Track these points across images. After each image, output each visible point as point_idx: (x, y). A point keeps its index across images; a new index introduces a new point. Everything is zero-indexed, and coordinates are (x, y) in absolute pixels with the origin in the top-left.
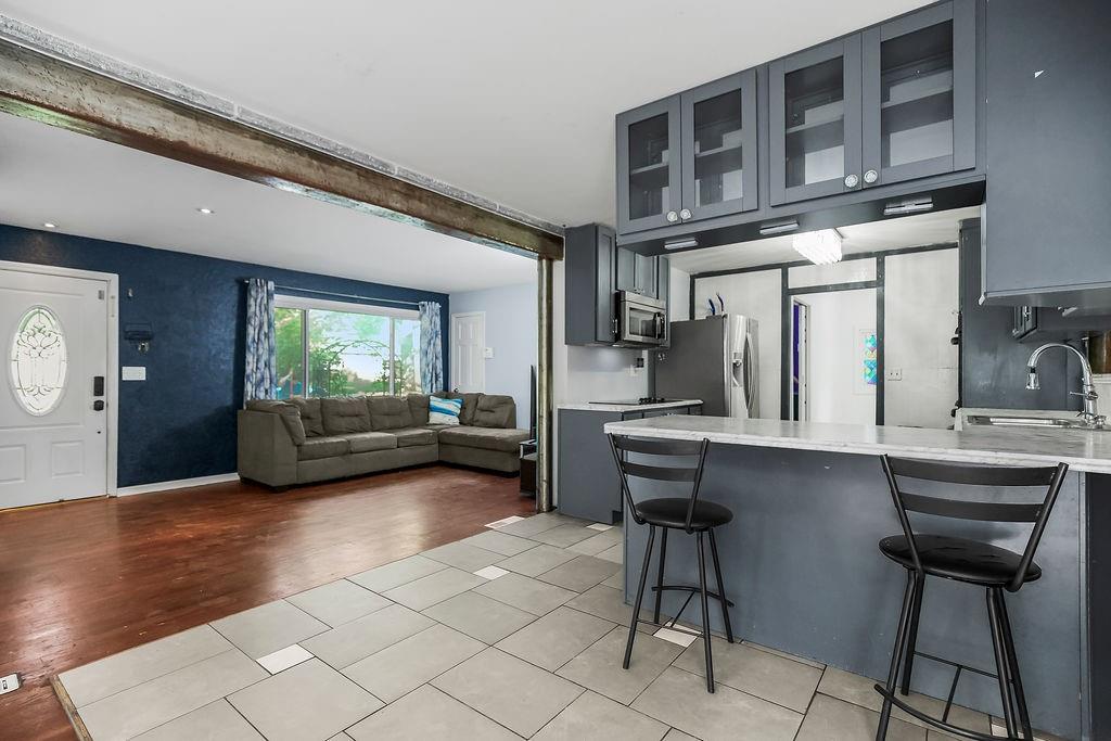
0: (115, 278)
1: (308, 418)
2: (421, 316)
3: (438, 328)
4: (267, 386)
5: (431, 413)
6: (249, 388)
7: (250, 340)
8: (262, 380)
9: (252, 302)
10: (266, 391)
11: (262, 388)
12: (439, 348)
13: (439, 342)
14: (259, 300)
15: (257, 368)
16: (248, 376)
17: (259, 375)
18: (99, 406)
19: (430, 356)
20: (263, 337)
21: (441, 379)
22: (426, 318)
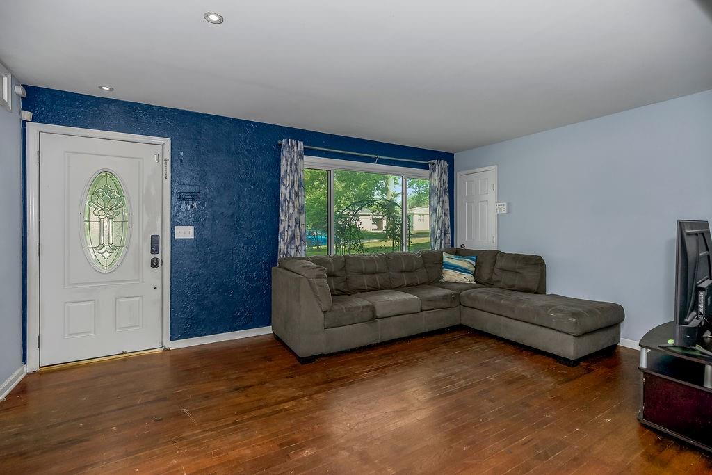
0: (167, 142)
1: (334, 276)
2: (431, 175)
3: (447, 185)
4: (297, 244)
5: (444, 270)
6: (282, 245)
7: (282, 199)
8: (293, 237)
9: (283, 162)
10: (297, 248)
11: (293, 246)
12: (447, 205)
13: (447, 199)
14: (290, 160)
15: (289, 226)
16: (281, 234)
17: (290, 233)
18: (155, 264)
19: (440, 212)
20: (293, 196)
21: (449, 235)
22: (435, 176)
